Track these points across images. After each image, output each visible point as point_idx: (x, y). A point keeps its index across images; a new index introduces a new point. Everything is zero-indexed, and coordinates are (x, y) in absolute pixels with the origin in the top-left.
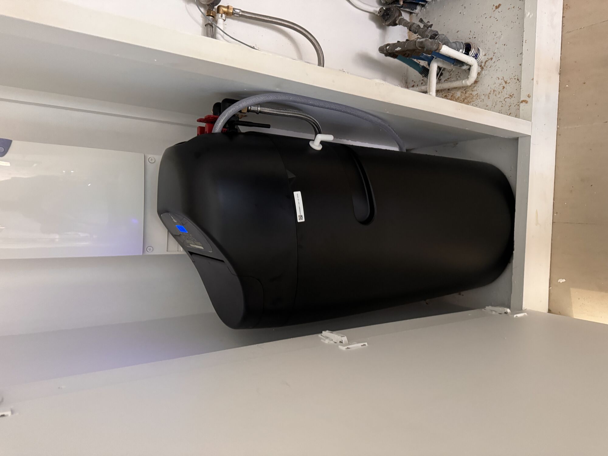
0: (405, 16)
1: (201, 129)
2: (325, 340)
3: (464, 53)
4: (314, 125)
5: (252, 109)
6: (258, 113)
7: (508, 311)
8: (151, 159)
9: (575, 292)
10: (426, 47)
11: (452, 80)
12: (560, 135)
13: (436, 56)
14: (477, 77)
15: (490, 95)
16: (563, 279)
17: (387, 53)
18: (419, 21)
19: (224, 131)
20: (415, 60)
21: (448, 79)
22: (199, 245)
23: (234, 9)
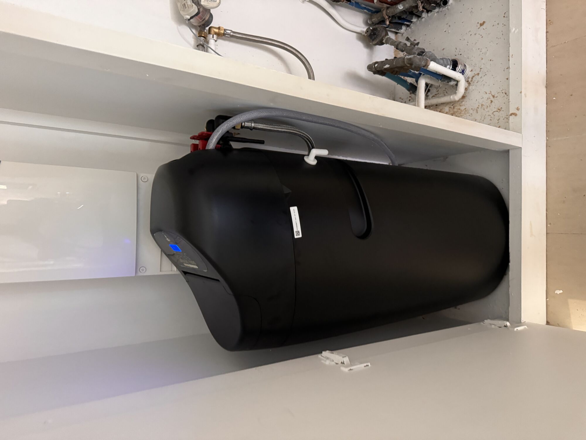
0: (391, 36)
1: (195, 147)
2: (325, 361)
3: (451, 69)
4: (307, 141)
5: (245, 125)
6: (251, 129)
7: (508, 324)
8: (144, 178)
9: (573, 303)
10: (414, 64)
11: (440, 96)
12: (549, 146)
13: (423, 72)
14: (465, 92)
15: (478, 110)
16: (560, 290)
17: (376, 71)
18: (406, 40)
19: (218, 147)
20: (402, 77)
21: (436, 95)
22: (193, 264)
23: (225, 30)
